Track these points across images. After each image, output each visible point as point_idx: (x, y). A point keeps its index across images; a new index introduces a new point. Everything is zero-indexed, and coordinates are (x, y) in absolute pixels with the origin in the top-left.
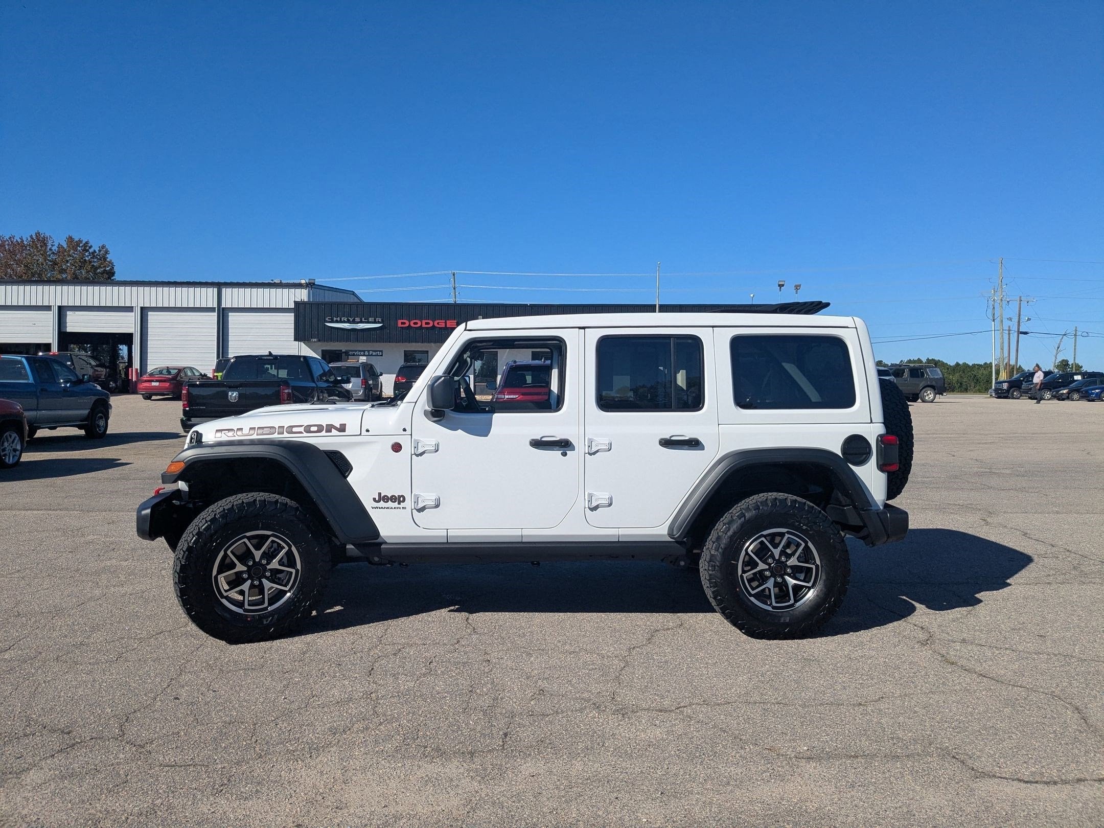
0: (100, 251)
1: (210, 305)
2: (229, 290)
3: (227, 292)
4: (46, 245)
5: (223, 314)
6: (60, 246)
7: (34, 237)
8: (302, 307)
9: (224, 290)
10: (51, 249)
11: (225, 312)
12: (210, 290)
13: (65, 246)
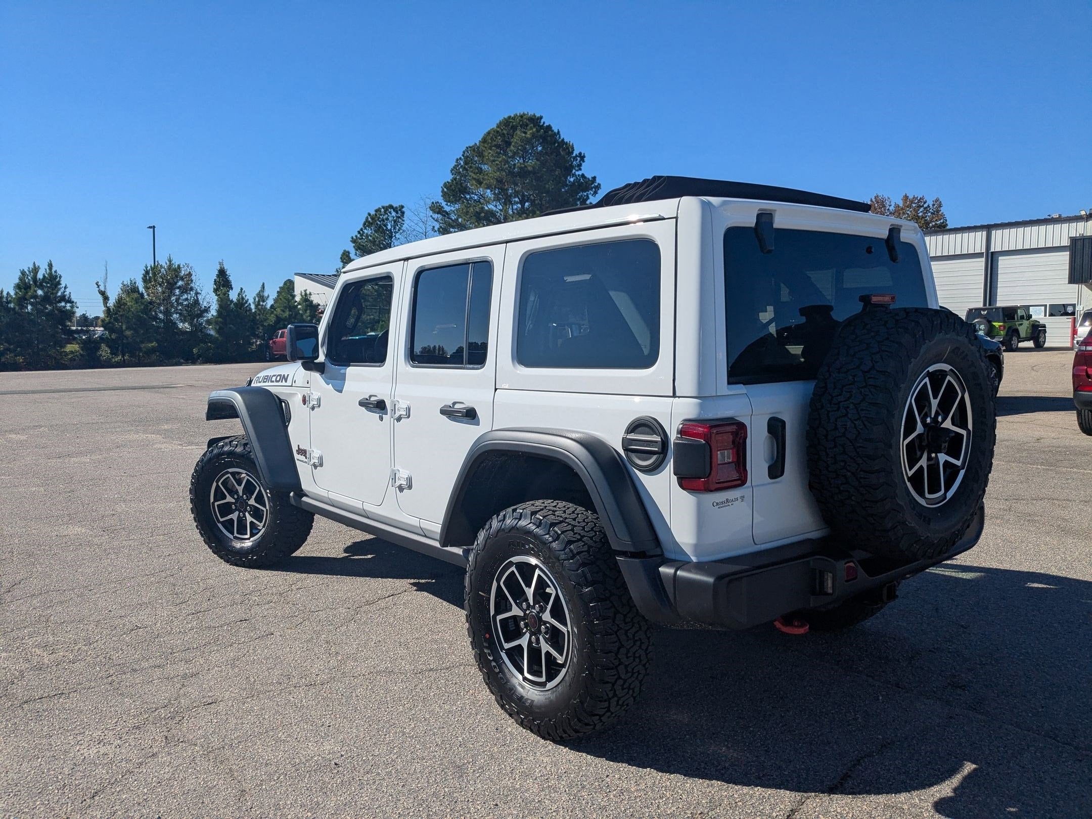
0: (934, 205)
1: (978, 251)
2: (999, 232)
3: (997, 234)
4: (884, 206)
5: (992, 259)
6: (897, 206)
7: (874, 200)
8: (1079, 244)
9: (993, 232)
10: (888, 209)
11: (994, 256)
12: (979, 234)
13: (901, 205)
